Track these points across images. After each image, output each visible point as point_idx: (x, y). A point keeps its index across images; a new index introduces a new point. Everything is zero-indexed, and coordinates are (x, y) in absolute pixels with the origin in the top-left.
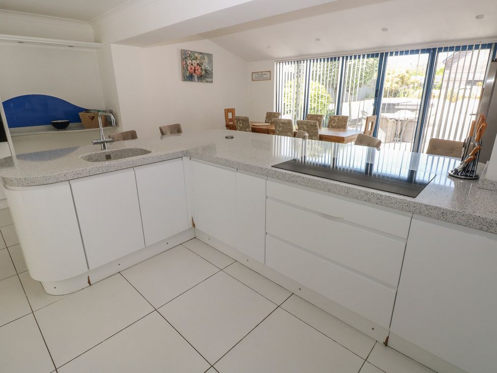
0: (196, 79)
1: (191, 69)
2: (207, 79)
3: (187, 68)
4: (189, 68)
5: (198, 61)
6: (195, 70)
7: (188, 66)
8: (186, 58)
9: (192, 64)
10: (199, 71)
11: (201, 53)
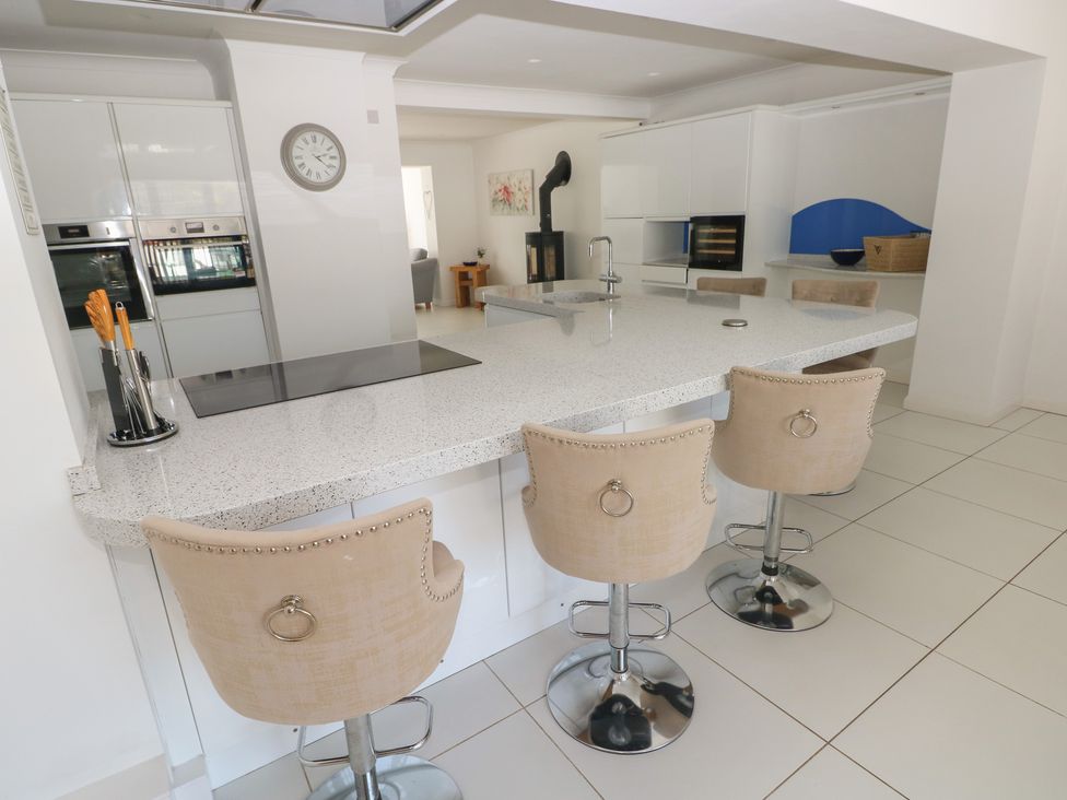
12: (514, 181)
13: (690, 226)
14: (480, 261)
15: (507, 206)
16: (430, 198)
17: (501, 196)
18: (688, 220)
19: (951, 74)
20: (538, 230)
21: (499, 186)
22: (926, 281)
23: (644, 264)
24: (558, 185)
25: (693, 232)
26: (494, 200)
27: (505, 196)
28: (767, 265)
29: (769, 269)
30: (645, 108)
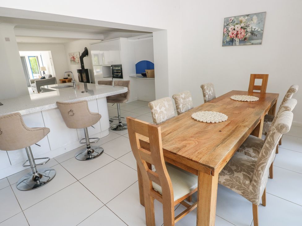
0: (237, 43)
1: (233, 34)
2: (253, 42)
3: (228, 34)
4: (230, 34)
5: (242, 25)
6: (237, 34)
7: (229, 31)
8: (228, 25)
9: (234, 29)
10: (243, 34)
11: (248, 15)
12: (75, 55)
13: (111, 68)
14: (69, 77)
15: (74, 62)
16: (52, 60)
17: (72, 59)
18: (111, 66)
19: (152, 33)
20: (81, 69)
21: (72, 57)
22: (155, 80)
23: (104, 77)
24: (85, 56)
25: (112, 69)
26: (71, 60)
27: (73, 59)
28: (130, 77)
29: (131, 78)
30: (102, 37)
